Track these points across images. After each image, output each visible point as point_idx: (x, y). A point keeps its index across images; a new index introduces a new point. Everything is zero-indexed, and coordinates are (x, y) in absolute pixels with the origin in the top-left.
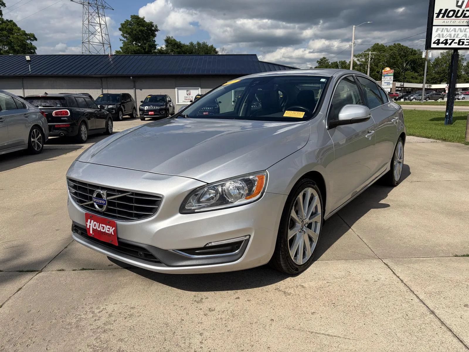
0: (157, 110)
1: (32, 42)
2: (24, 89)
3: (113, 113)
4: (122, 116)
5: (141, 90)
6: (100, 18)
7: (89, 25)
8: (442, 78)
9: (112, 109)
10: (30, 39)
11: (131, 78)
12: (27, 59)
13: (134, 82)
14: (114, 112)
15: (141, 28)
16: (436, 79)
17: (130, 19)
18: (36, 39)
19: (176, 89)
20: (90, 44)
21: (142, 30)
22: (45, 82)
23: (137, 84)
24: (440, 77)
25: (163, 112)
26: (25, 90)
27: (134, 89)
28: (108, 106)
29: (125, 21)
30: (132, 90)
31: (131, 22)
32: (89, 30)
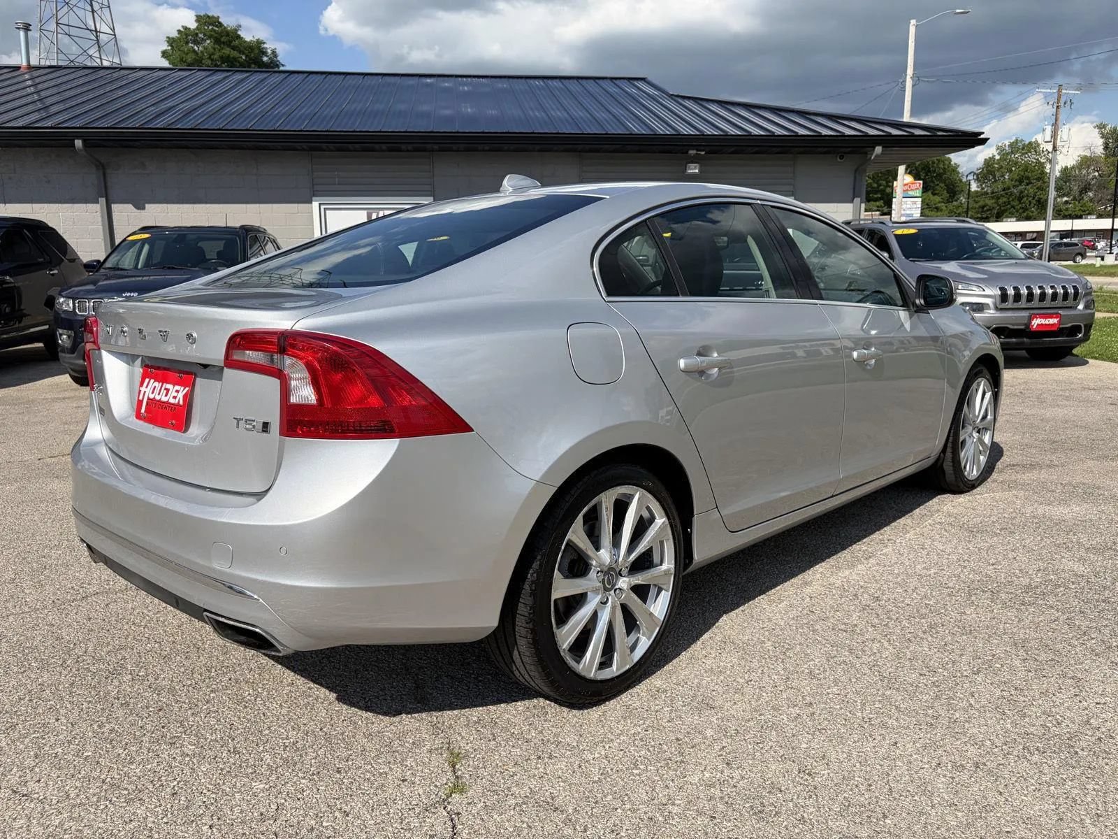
5: (140, 207)
6: (95, 14)
7: (57, 33)
8: (1002, 208)
11: (78, 143)
13: (103, 168)
15: (227, 51)
16: (987, 210)
17: (193, 25)
19: (315, 205)
21: (229, 56)
24: (999, 205)
27: (102, 200)
29: (179, 31)
30: (90, 206)
31: (197, 34)
32: (58, 49)
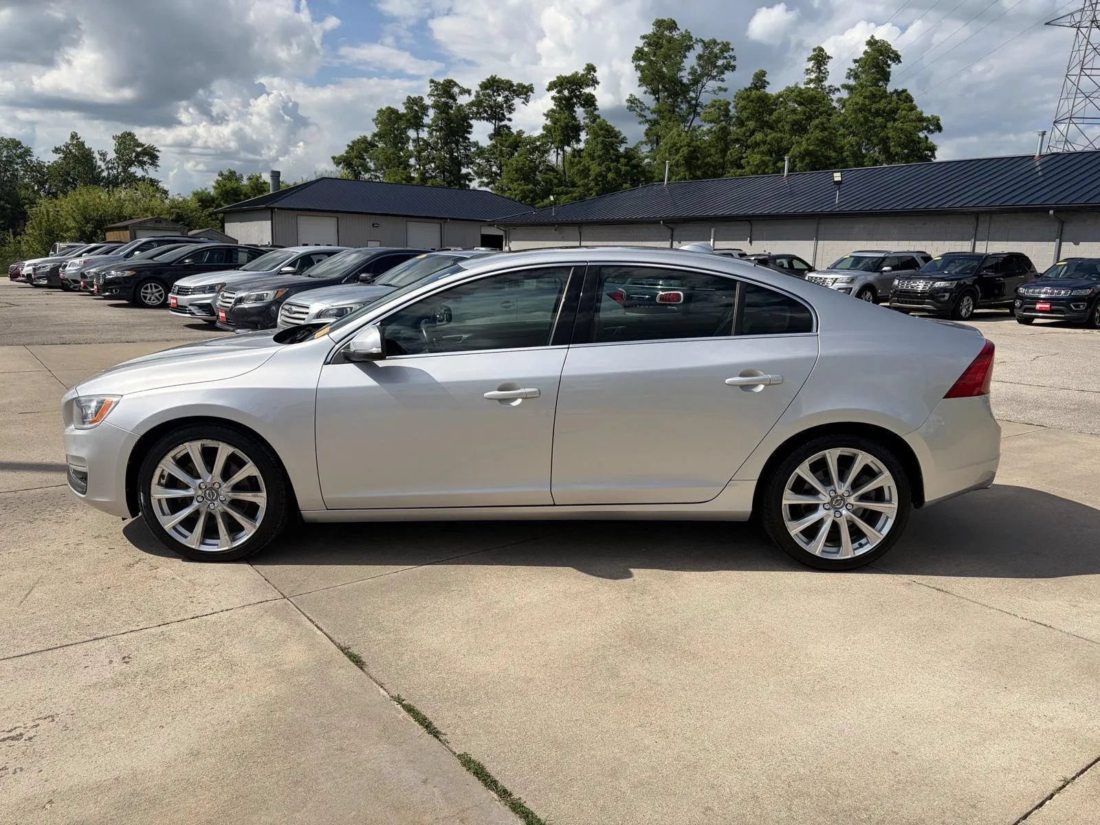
0: (1063, 299)
1: (928, 136)
2: (817, 240)
3: (942, 299)
4: (971, 309)
5: (1076, 243)
9: (945, 290)
10: (927, 128)
12: (836, 179)
13: (1062, 223)
14: (946, 298)
18: (939, 129)
20: (1073, 123)
22: (859, 227)
23: (1068, 229)
25: (1081, 306)
26: (819, 242)
27: (1058, 240)
28: (934, 283)
30: (1050, 243)
